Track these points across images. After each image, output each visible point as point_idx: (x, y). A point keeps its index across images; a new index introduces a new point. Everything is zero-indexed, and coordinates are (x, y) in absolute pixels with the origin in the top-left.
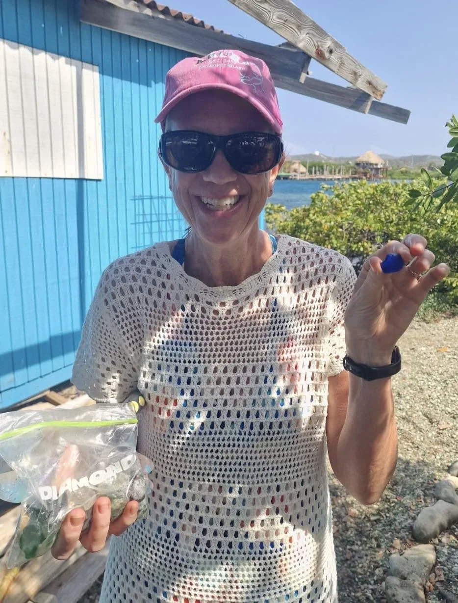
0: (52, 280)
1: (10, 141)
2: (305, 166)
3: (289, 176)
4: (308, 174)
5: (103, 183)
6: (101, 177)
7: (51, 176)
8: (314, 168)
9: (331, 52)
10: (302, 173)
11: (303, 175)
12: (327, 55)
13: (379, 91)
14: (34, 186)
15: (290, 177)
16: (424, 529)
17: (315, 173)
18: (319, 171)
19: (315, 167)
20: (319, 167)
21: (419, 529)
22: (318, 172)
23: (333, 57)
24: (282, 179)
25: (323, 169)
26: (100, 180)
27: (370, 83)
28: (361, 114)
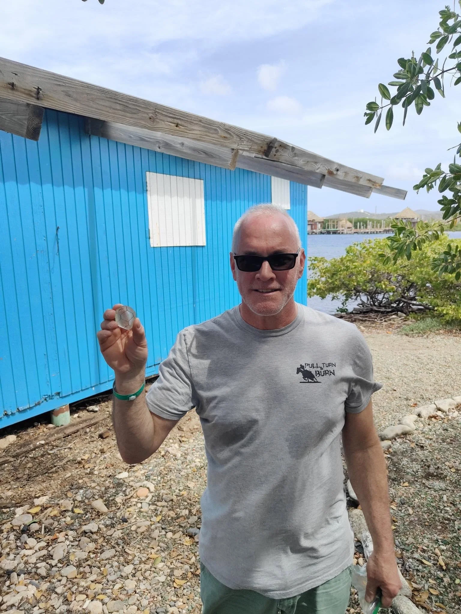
0: (179, 304)
1: (159, 227)
2: (351, 222)
3: (338, 230)
4: (353, 228)
5: (206, 248)
6: (205, 244)
7: (179, 245)
8: (358, 223)
9: (338, 170)
10: (349, 228)
11: (350, 229)
12: (335, 172)
13: (377, 183)
14: (170, 252)
15: (339, 232)
16: (386, 435)
17: (360, 227)
18: (363, 225)
19: (360, 223)
20: (363, 222)
21: (384, 435)
22: (362, 227)
23: (339, 173)
24: (331, 233)
25: (367, 225)
26: (204, 246)
27: (369, 180)
28: (365, 198)
